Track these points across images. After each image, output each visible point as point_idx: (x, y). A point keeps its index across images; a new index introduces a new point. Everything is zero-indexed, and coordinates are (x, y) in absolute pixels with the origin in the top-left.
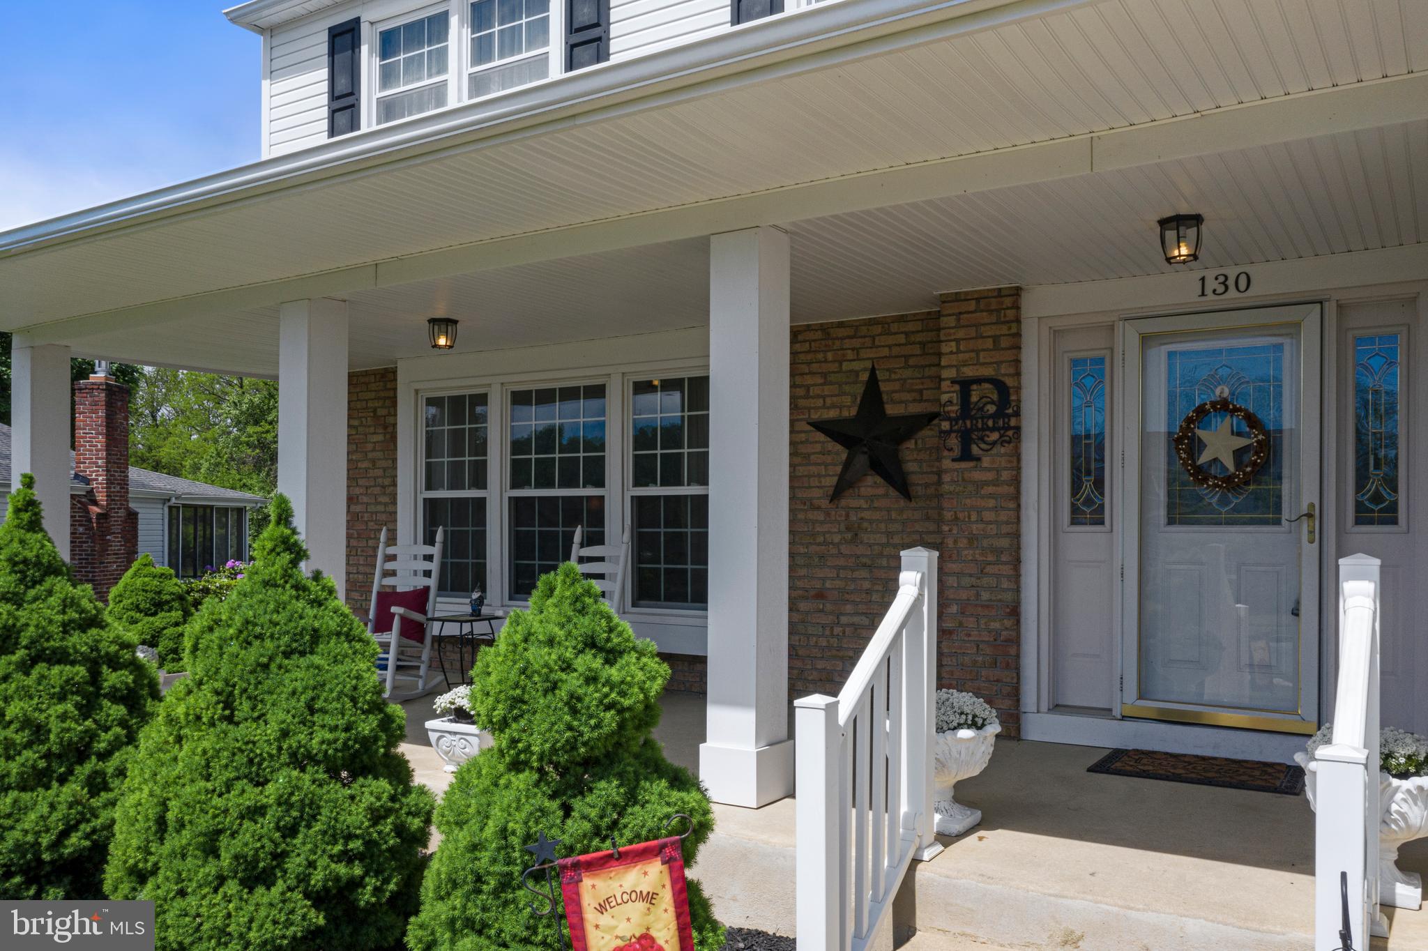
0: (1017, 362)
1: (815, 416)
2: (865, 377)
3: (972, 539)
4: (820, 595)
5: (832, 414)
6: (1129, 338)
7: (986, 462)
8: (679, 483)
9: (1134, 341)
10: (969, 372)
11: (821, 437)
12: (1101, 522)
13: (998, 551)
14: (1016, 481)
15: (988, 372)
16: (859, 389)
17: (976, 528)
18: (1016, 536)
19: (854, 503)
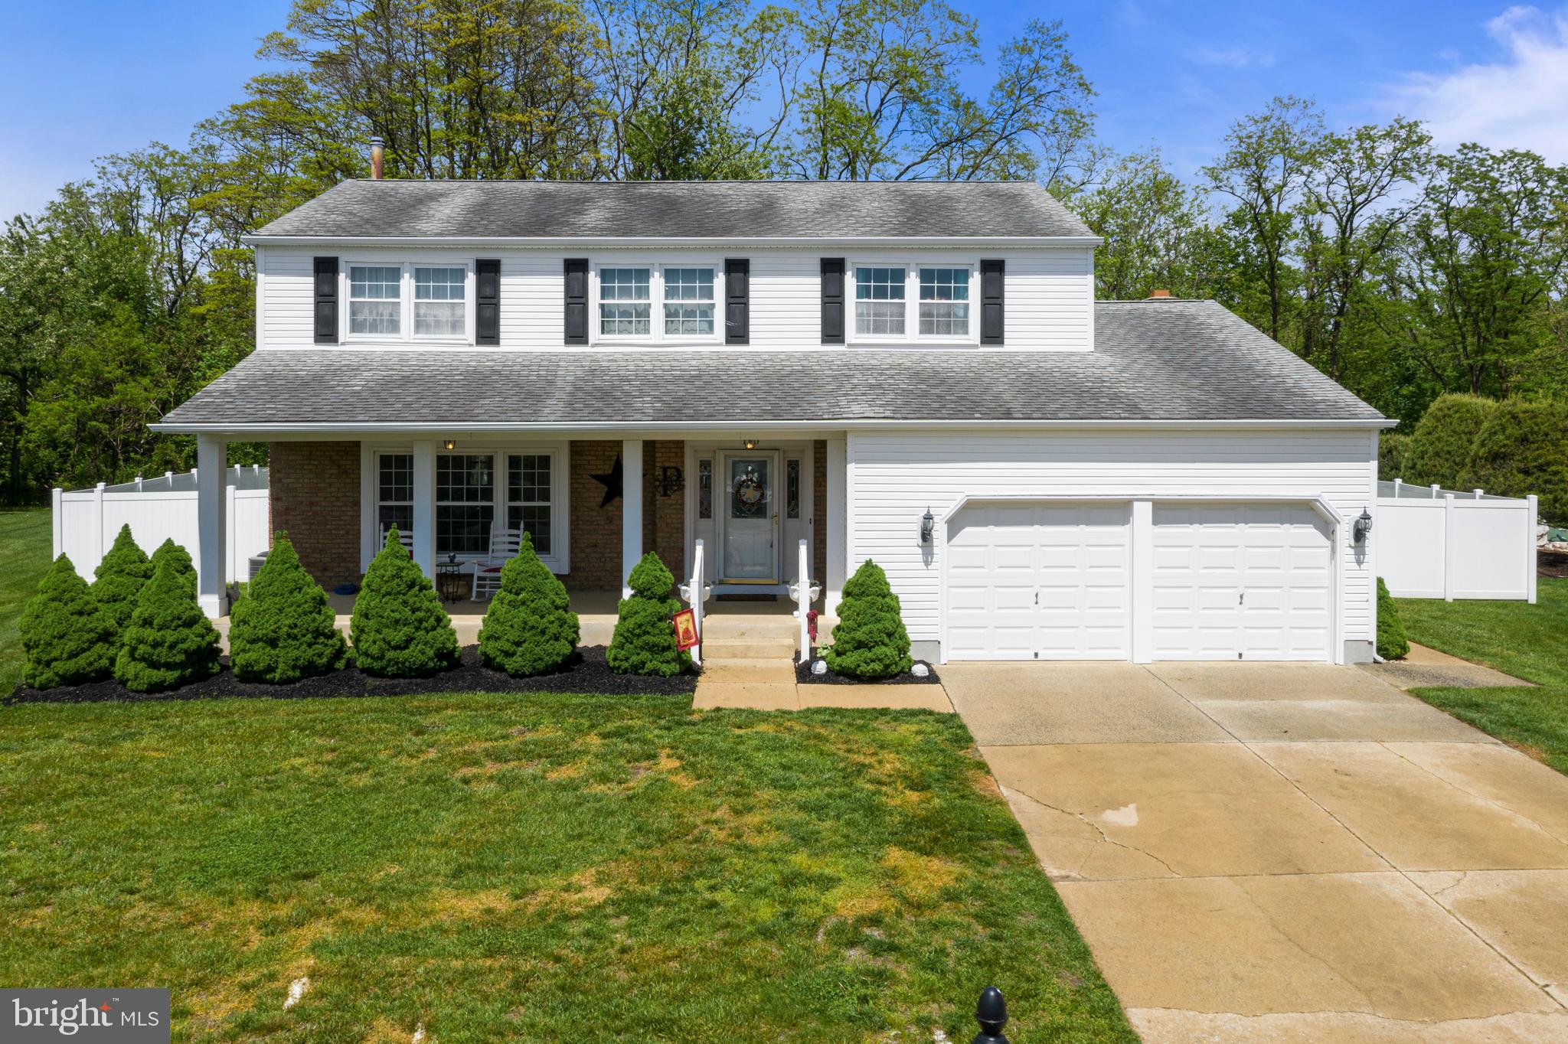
0: (683, 462)
1: (593, 473)
2: (615, 458)
3: (667, 524)
4: (595, 546)
5: (600, 472)
6: (720, 456)
7: (673, 497)
8: (534, 500)
9: (722, 458)
10: (667, 464)
11: (595, 481)
12: (710, 517)
13: (677, 529)
14: (683, 504)
15: (673, 465)
16: (613, 463)
17: (669, 521)
18: (683, 523)
19: (610, 508)
